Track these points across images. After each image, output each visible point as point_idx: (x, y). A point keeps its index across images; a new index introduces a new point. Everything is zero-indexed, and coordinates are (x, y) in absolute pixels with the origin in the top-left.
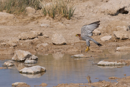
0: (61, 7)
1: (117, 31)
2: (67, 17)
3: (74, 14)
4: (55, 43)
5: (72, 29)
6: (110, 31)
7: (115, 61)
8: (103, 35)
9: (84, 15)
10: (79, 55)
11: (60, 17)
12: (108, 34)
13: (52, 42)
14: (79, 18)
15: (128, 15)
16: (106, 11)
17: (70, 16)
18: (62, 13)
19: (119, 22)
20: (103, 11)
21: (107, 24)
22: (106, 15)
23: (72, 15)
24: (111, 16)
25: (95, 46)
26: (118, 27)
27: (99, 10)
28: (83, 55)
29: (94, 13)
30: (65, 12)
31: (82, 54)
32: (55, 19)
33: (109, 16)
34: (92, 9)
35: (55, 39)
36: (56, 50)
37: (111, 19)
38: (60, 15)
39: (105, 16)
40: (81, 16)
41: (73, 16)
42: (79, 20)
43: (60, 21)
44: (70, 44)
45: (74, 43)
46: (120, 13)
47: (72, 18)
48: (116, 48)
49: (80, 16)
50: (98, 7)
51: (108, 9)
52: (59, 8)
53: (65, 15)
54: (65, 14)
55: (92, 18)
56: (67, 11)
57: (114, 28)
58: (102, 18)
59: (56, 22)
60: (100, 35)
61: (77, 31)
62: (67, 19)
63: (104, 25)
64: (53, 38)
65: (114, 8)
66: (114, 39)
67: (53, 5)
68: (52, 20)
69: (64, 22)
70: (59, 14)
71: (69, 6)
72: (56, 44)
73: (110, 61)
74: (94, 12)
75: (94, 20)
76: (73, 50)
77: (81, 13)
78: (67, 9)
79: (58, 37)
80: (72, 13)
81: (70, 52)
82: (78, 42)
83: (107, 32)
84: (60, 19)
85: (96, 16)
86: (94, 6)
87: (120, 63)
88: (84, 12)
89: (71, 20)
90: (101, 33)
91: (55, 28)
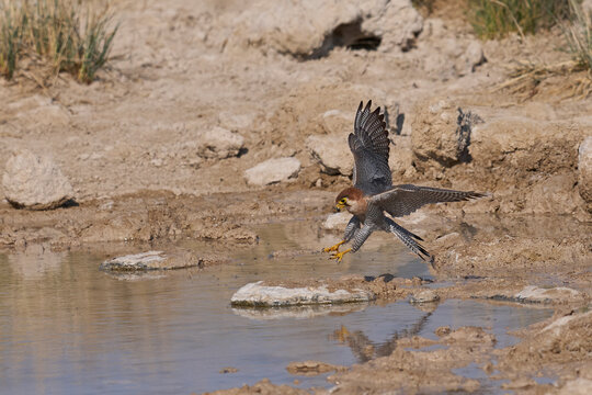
0: (43, 24)
1: (326, 133)
2: (77, 72)
3: (110, 56)
4: (22, 199)
5: (105, 128)
6: (293, 135)
7: (316, 284)
8: (256, 155)
9: (159, 58)
10: (141, 255)
11: (43, 72)
12: (280, 152)
13: (7, 194)
14: (136, 76)
15: (380, 57)
16: (272, 39)
17: (92, 64)
18: (53, 52)
19: (336, 91)
20: (255, 37)
21: (274, 103)
22: (270, 57)
23: (100, 62)
24: (295, 62)
25: (218, 211)
26: (332, 116)
27: (237, 33)
28: (158, 258)
29: (210, 47)
30: (64, 46)
31: (155, 253)
32: (17, 83)
33: (287, 60)
34: (202, 29)
35: (17, 178)
36: (27, 234)
37: (295, 75)
38: (44, 60)
39: (266, 62)
40: (144, 66)
41: (106, 65)
42: (137, 86)
43: (45, 90)
44: (94, 204)
45: (115, 199)
46: (341, 45)
47: (100, 73)
48: (323, 220)
49: (140, 63)
50: (231, 18)
51: (278, 29)
52: (37, 27)
53: (69, 62)
54: (68, 57)
55: (200, 72)
56: (75, 39)
57: (309, 121)
58: (250, 73)
59: (25, 97)
60: (243, 157)
61: (125, 141)
62: (79, 82)
63: (260, 106)
64: (12, 175)
65: (311, 22)
66: (314, 176)
67: (8, 13)
68: (5, 86)
69: (61, 95)
70: (40, 59)
71: (87, 14)
72: (23, 206)
73: (292, 285)
74: (209, 43)
75: (213, 83)
76: (109, 234)
77: (147, 48)
78: (76, 29)
79: (34, 169)
80: (101, 50)
81: (95, 243)
82: (133, 191)
83: (278, 142)
84: (41, 82)
85: (220, 65)
86: (208, 16)
87: (344, 292)
88: (162, 47)
89: (95, 85)
90: (249, 147)
91: (19, 127)
